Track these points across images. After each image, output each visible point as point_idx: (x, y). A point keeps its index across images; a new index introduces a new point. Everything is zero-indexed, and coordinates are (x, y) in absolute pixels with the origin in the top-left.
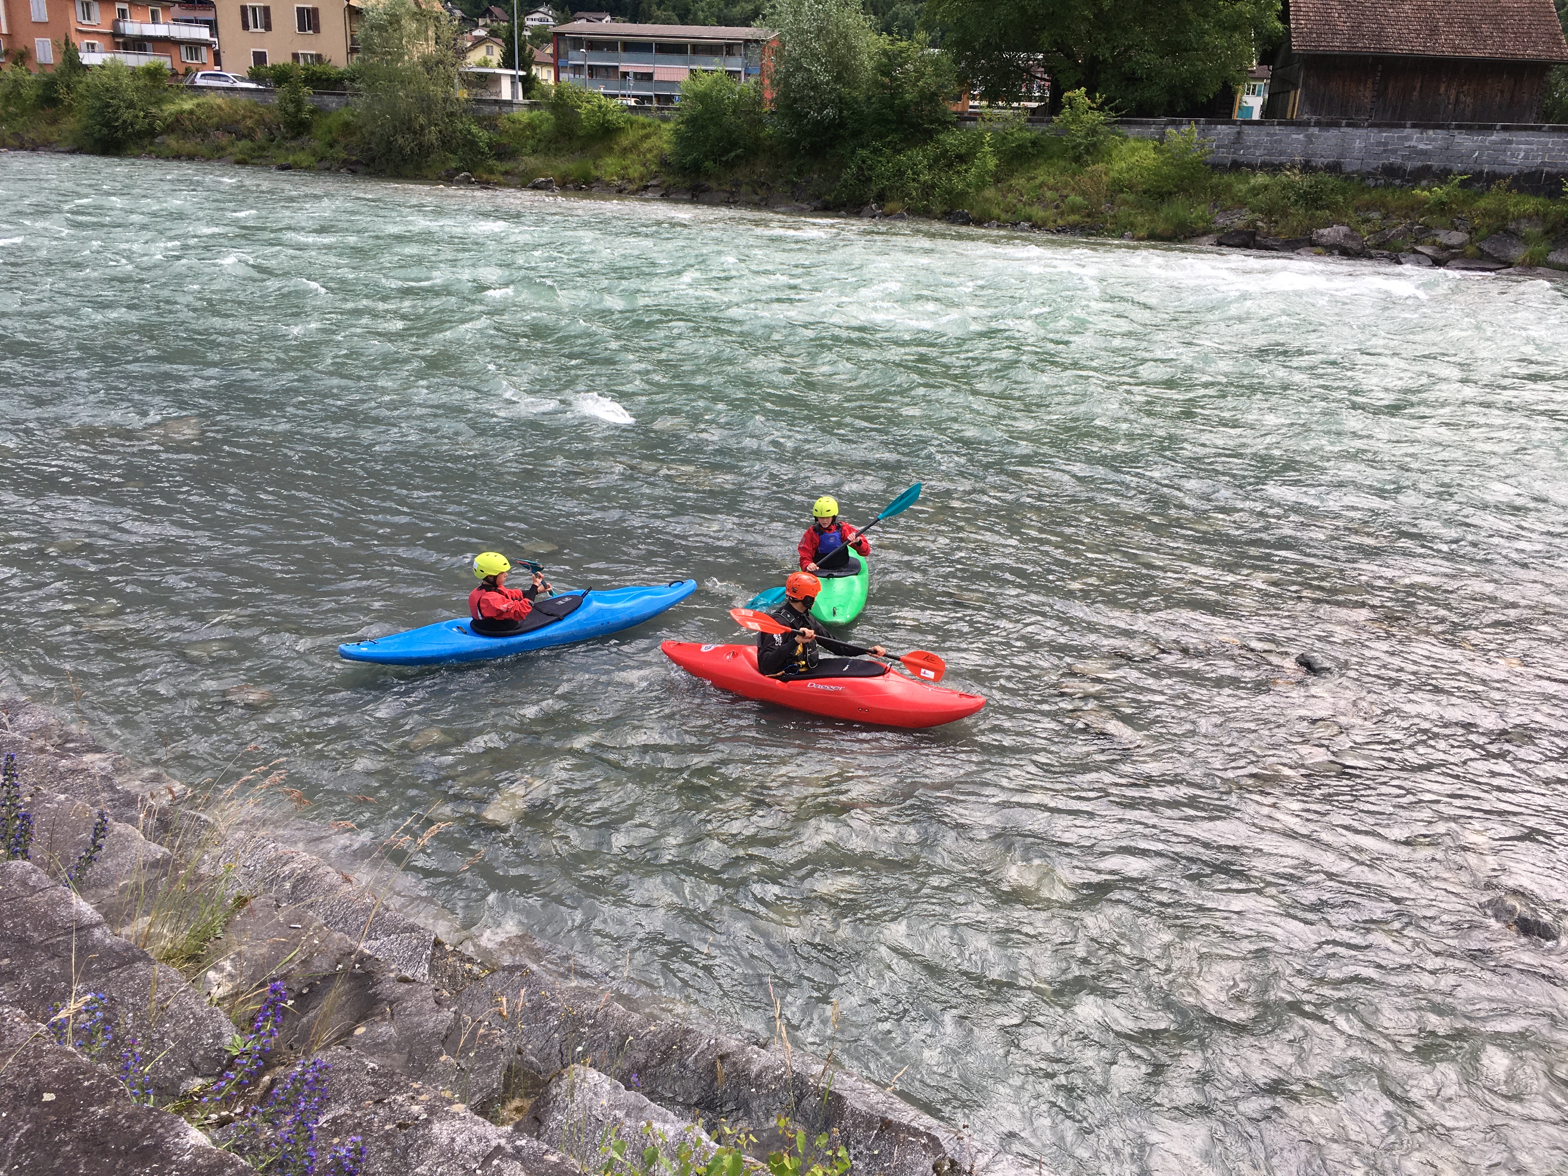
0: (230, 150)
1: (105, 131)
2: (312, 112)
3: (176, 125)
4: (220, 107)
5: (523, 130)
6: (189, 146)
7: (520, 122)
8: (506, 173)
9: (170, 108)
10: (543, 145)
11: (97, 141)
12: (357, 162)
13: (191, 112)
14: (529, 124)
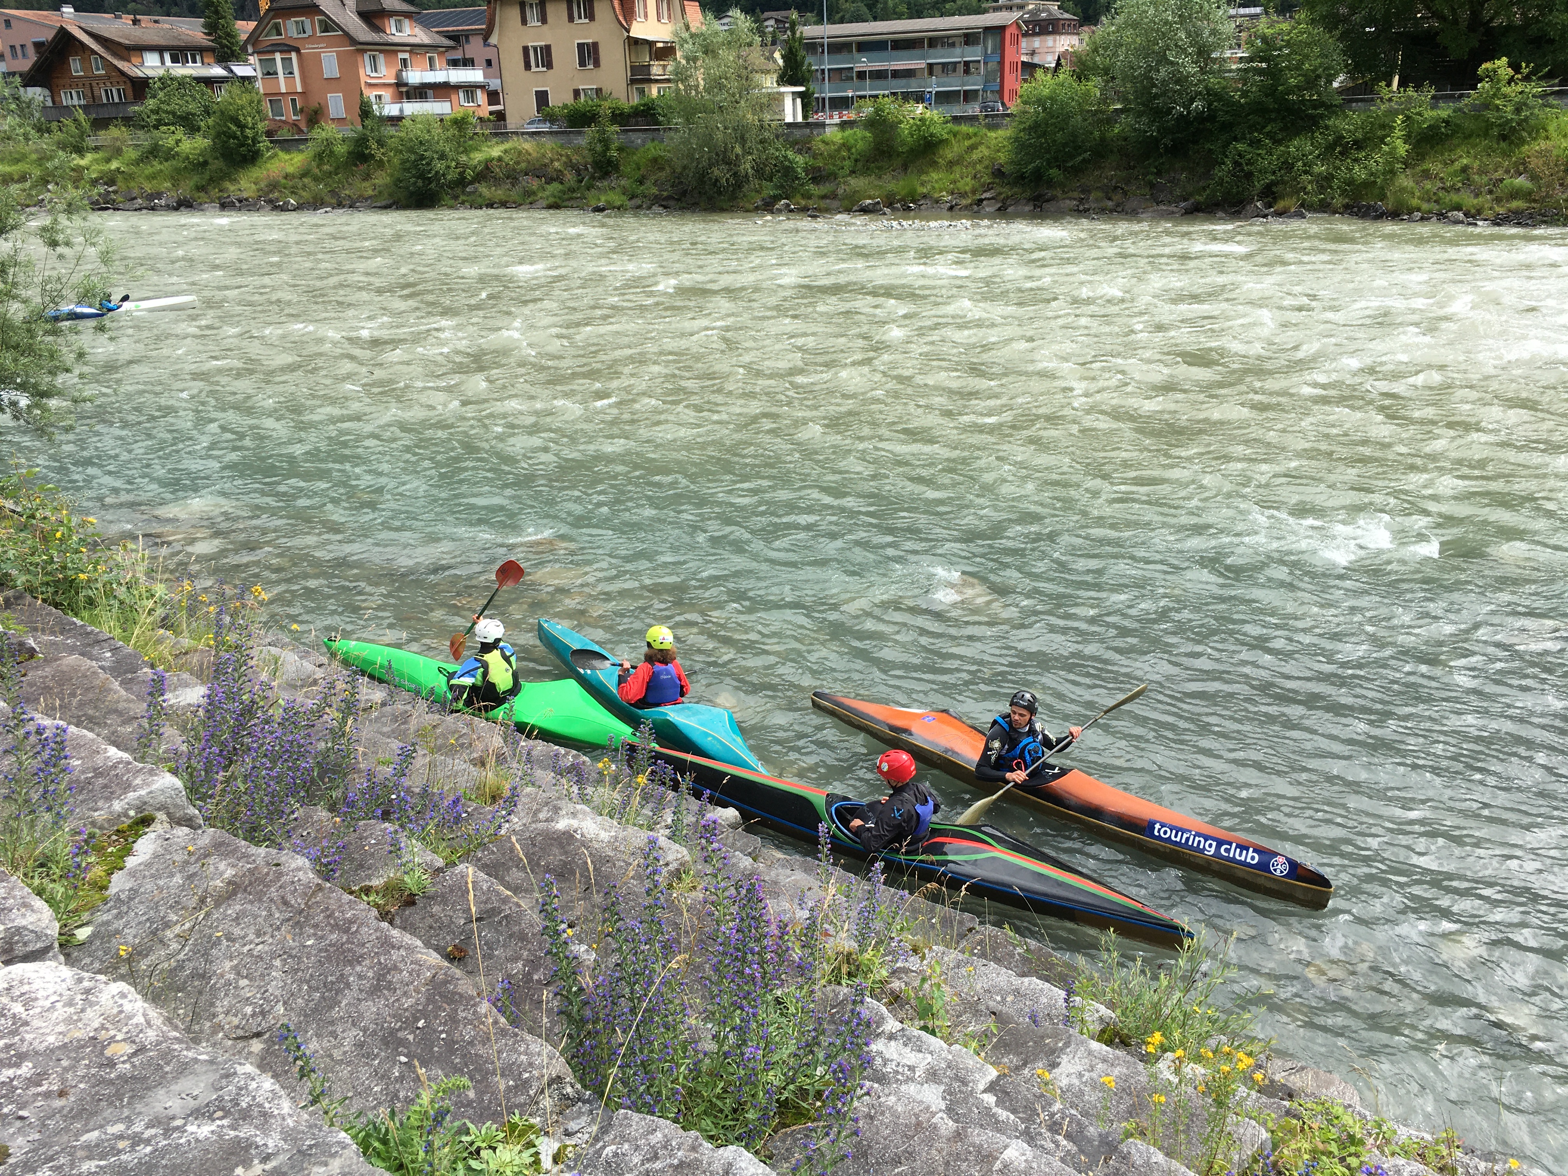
0: (541, 194)
1: (419, 183)
2: (620, 149)
3: (485, 173)
4: (527, 152)
5: (839, 151)
7: (834, 143)
8: (828, 197)
9: (478, 157)
10: (860, 165)
11: (412, 194)
12: (669, 198)
13: (500, 159)
14: (842, 145)
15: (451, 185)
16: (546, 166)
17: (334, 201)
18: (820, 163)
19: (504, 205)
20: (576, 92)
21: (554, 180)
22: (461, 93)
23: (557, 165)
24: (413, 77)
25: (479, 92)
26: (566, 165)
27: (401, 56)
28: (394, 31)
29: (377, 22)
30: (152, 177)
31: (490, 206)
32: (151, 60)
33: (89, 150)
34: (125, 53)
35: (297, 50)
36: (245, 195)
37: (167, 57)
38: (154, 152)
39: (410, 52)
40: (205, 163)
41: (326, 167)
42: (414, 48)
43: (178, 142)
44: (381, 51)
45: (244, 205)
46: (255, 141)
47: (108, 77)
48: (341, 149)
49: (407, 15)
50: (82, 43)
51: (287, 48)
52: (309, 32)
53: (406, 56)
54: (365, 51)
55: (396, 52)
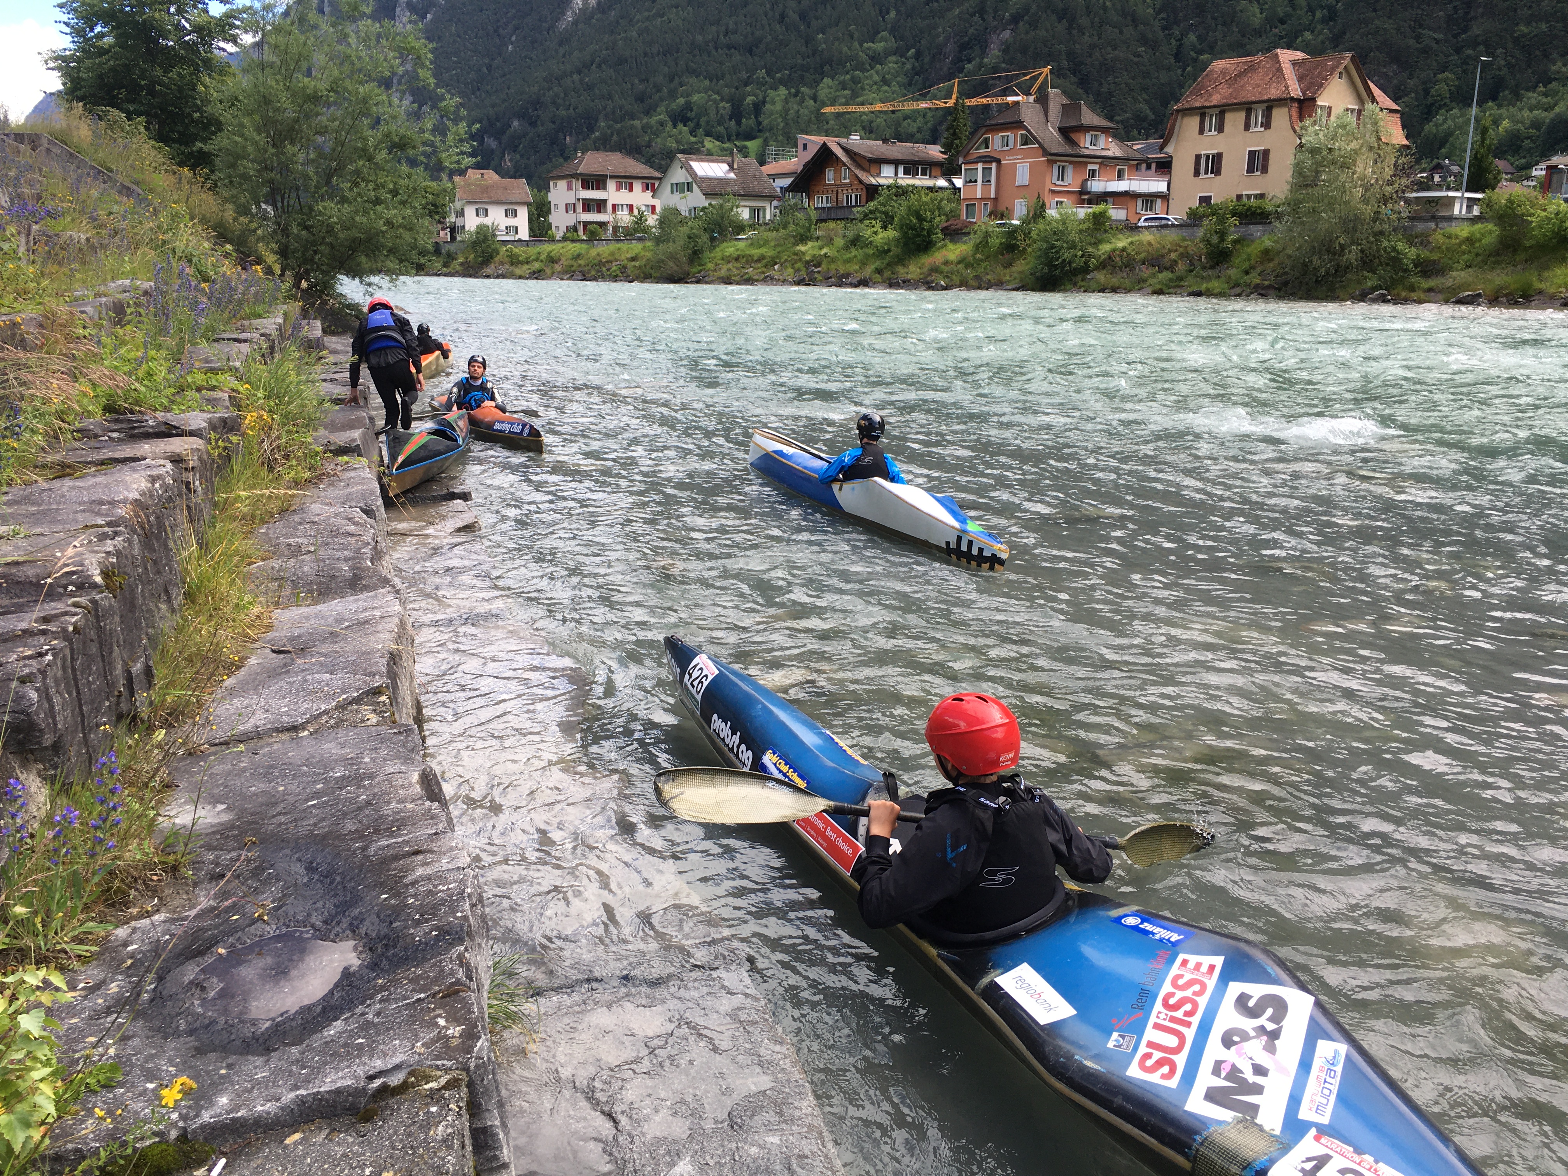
0: (1150, 281)
1: (1046, 270)
2: (1235, 242)
3: (1108, 263)
4: (1150, 244)
5: (1460, 245)
6: (1114, 281)
7: (1457, 237)
8: (1430, 290)
9: (1106, 248)
10: (1480, 258)
11: (1037, 279)
12: (1269, 287)
13: (1124, 249)
14: (1467, 239)
15: (1075, 272)
16: (1163, 256)
17: (976, 284)
18: (1435, 256)
19: (1114, 290)
20: (1239, 197)
21: (1167, 269)
22: (1140, 202)
23: (1173, 256)
24: (1097, 186)
25: (1159, 201)
26: (1182, 256)
27: (1090, 167)
28: (1088, 145)
29: (1073, 136)
30: (848, 261)
31: (1102, 290)
32: (888, 171)
33: (811, 239)
34: (866, 164)
35: (998, 161)
36: (909, 277)
37: (901, 170)
38: (855, 242)
39: (1100, 164)
40: (889, 250)
41: (979, 256)
42: (1106, 161)
43: (876, 233)
44: (1071, 163)
45: (906, 284)
46: (930, 232)
47: (851, 184)
48: (995, 242)
49: (1104, 130)
50: (837, 158)
51: (988, 159)
52: (1011, 145)
53: (1096, 167)
54: (1055, 162)
55: (1086, 163)
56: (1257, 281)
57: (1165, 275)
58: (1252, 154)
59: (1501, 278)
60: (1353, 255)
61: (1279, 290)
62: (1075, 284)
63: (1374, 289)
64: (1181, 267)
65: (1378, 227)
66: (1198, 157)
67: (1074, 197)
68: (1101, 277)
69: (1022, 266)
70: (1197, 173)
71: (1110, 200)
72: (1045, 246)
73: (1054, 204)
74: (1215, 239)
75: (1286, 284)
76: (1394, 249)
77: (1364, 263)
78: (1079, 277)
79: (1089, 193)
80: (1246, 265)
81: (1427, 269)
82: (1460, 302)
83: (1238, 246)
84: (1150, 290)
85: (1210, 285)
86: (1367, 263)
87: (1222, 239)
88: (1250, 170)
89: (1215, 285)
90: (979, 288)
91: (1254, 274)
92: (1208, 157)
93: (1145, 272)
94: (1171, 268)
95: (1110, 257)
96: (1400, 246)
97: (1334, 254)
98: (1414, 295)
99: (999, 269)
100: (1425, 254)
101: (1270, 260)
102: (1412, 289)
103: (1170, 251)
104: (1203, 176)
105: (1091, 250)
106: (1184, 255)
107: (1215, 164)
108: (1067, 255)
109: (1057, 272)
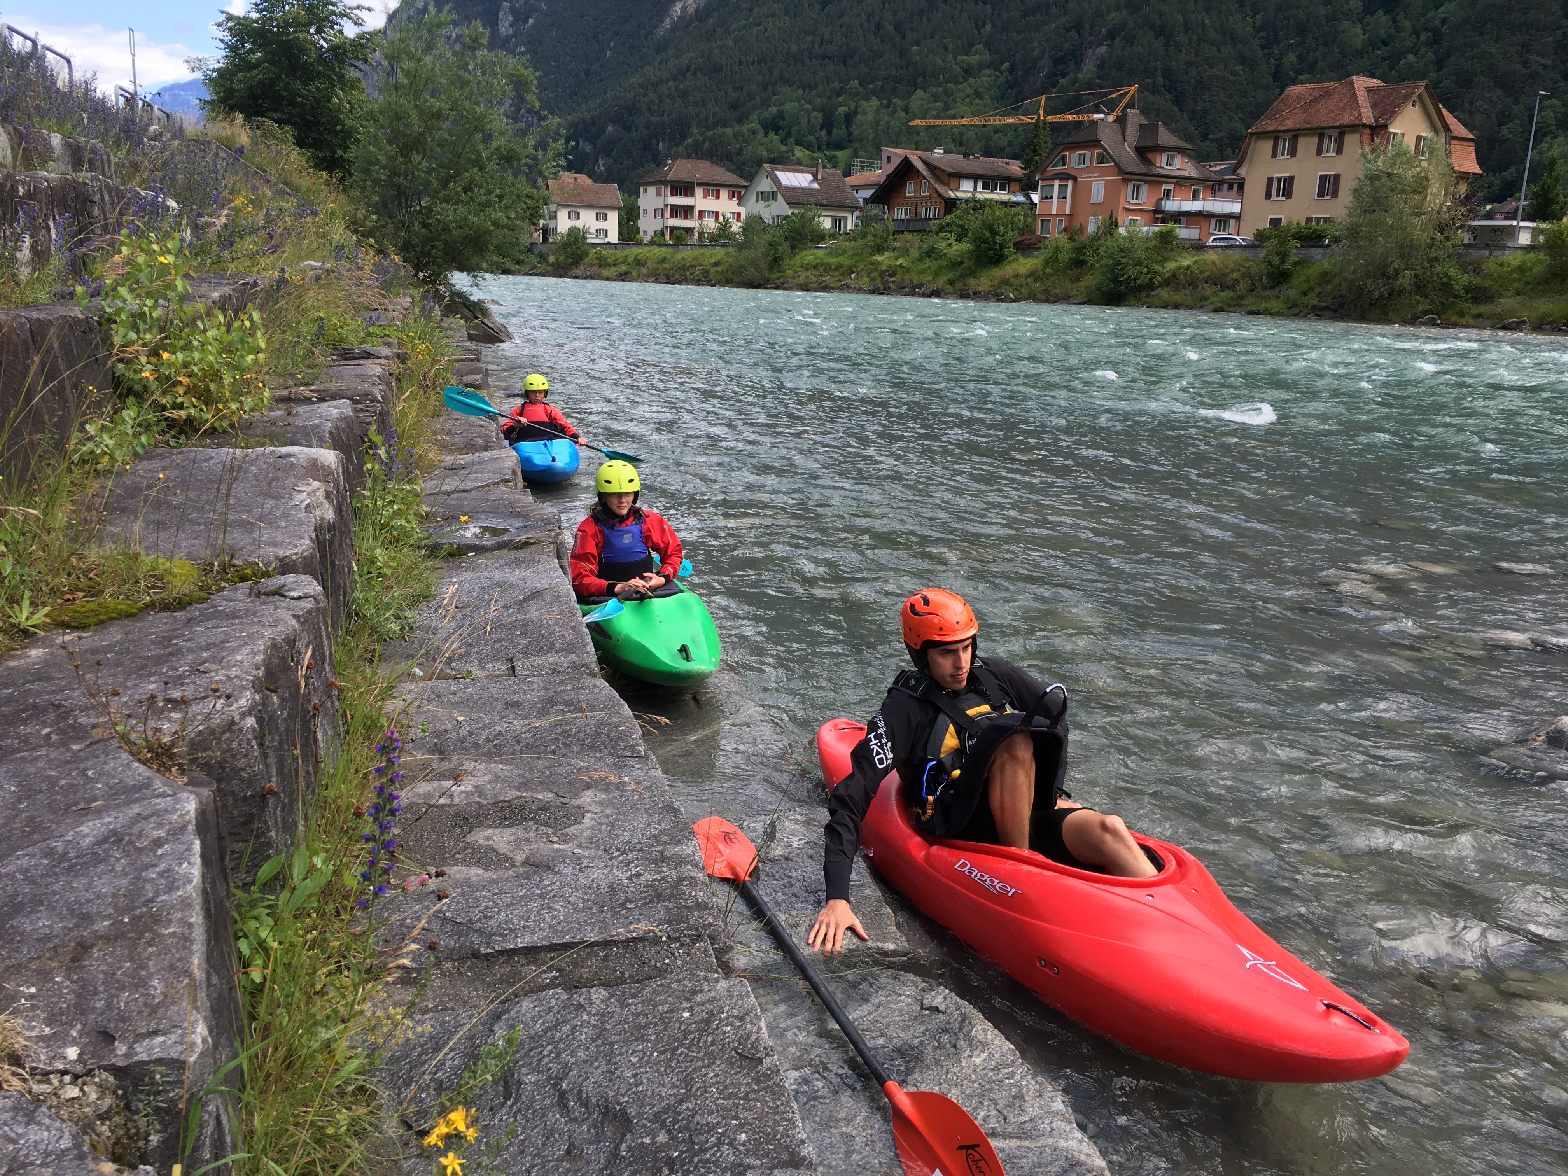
0: (1212, 299)
1: (1112, 285)
2: (1296, 263)
3: (1171, 281)
4: (1213, 263)
5: (1511, 272)
6: (1178, 298)
7: (1510, 265)
8: (1479, 316)
9: (1171, 265)
10: (1528, 287)
11: (1104, 294)
12: (1326, 308)
13: (1188, 268)
14: (1519, 267)
15: (1140, 289)
16: (1226, 275)
17: (1044, 297)
18: (1487, 283)
19: (1177, 306)
20: (1309, 220)
21: (1228, 288)
22: (1213, 222)
23: (1235, 275)
24: (1171, 205)
25: (1232, 222)
26: (1244, 276)
27: (1165, 186)
28: (1163, 165)
29: (1150, 156)
30: (922, 272)
31: (1165, 307)
32: (967, 186)
33: (887, 249)
34: (946, 179)
35: (1075, 179)
36: (980, 288)
37: (980, 185)
38: (930, 253)
39: (1176, 184)
40: (962, 263)
41: (1048, 270)
42: (1181, 181)
43: (950, 245)
44: (1145, 182)
45: (976, 296)
46: (1002, 247)
47: (930, 197)
48: (1065, 257)
49: (1181, 151)
50: (918, 172)
51: (1064, 177)
52: (1088, 163)
53: (1171, 187)
54: (1131, 180)
55: (1161, 183)
56: (1314, 302)
57: (1227, 294)
58: (1323, 178)
59: (1546, 306)
60: (1406, 279)
61: (1335, 311)
62: (1139, 300)
63: (1425, 313)
64: (1242, 287)
65: (1433, 253)
66: (1270, 180)
67: (1150, 216)
68: (1164, 294)
69: (1089, 281)
70: (1268, 195)
71: (1184, 219)
72: (1111, 262)
73: (1127, 223)
74: (1276, 260)
75: (1342, 306)
76: (1446, 275)
77: (1419, 288)
78: (1144, 294)
79: (1162, 212)
80: (1305, 286)
81: (1479, 295)
82: (1505, 328)
83: (1299, 268)
84: (1211, 307)
85: (1268, 305)
86: (1420, 287)
87: (1283, 262)
88: (1321, 194)
89: (1274, 305)
90: (1047, 301)
91: (1312, 295)
92: (1279, 179)
93: (1207, 290)
94: (1232, 288)
95: (1174, 275)
96: (1452, 272)
97: (1388, 278)
98: (1463, 321)
99: (1068, 285)
100: (1476, 281)
101: (1328, 283)
102: (1462, 314)
103: (1233, 271)
104: (1274, 198)
105: (1156, 267)
106: (1247, 275)
107: (1287, 187)
108: (1132, 271)
109: (1123, 288)
